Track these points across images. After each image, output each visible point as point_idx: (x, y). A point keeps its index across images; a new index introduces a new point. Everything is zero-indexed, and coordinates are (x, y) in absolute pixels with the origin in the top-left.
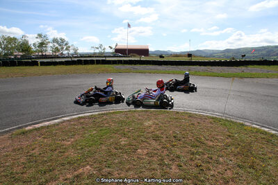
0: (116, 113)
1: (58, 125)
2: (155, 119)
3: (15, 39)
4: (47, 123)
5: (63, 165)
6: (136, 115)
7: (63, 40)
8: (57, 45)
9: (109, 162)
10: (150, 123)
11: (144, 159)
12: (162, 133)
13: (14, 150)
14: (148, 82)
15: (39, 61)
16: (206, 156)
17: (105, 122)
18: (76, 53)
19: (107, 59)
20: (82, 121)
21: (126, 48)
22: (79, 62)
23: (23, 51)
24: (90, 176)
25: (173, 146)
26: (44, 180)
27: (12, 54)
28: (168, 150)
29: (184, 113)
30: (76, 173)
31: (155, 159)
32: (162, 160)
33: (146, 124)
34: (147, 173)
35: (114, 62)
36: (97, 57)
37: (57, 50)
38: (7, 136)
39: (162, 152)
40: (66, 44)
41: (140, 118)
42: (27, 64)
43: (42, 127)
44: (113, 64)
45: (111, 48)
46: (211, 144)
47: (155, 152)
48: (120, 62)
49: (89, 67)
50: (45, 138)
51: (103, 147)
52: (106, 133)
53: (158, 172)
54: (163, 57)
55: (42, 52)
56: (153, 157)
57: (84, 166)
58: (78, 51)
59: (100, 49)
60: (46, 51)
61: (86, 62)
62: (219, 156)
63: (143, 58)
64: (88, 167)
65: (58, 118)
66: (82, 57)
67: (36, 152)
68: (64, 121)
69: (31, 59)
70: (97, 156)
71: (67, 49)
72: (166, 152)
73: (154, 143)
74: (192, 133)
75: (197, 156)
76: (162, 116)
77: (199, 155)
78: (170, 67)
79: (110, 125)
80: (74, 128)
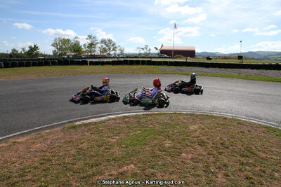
0: (160, 114)
2: (201, 123)
3: (68, 40)
4: (94, 120)
5: (108, 161)
6: (181, 117)
7: (110, 41)
8: (105, 46)
9: (152, 163)
10: (196, 127)
11: (189, 164)
12: (208, 139)
13: (66, 142)
15: (89, 60)
16: (257, 169)
17: (149, 122)
18: (122, 53)
19: (153, 60)
20: (127, 120)
21: (171, 49)
22: (125, 63)
23: (74, 51)
24: (134, 175)
25: (220, 153)
26: (91, 173)
27: (65, 54)
28: (214, 157)
29: (233, 119)
30: (120, 170)
31: (200, 165)
32: (208, 167)
33: (192, 128)
34: (192, 179)
35: (159, 63)
36: (143, 57)
37: (105, 50)
38: (60, 128)
39: (208, 158)
40: (114, 45)
41: (185, 121)
43: (90, 123)
44: (158, 65)
45: (156, 49)
46: (264, 155)
47: (200, 157)
48: (165, 63)
49: (135, 67)
50: (92, 134)
51: (147, 148)
52: (150, 134)
53: (203, 179)
54: (211, 59)
55: (91, 52)
56: (198, 162)
57: (128, 164)
58: (124, 52)
59: (145, 50)
60: (95, 51)
61: (132, 63)
62: (273, 170)
63: (190, 60)
64: (132, 166)
65: (105, 116)
66: (128, 57)
67: (84, 146)
68: (110, 119)
69: (81, 58)
70: (141, 156)
71: (114, 50)
73: (199, 148)
74: (242, 141)
75: (247, 167)
76: (208, 121)
77: (250, 167)
78: (217, 70)
79: (154, 126)
80: (119, 127)
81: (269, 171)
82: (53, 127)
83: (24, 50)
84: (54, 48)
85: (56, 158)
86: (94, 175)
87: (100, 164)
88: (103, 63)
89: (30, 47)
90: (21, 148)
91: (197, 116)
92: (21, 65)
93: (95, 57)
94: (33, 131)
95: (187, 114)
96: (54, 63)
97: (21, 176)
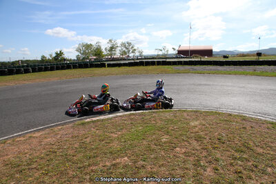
0: (165, 111)
1: (111, 119)
2: (203, 120)
3: (91, 45)
4: (102, 117)
5: (105, 153)
6: (185, 114)
7: (129, 44)
8: (124, 49)
9: (145, 156)
10: (197, 123)
11: (179, 157)
13: (72, 137)
14: (205, 83)
15: (107, 63)
17: (152, 119)
18: (141, 56)
19: (168, 60)
20: (133, 117)
21: (188, 49)
22: (141, 64)
23: (96, 55)
24: (125, 166)
27: (88, 58)
28: (208, 151)
30: (114, 162)
31: (191, 159)
32: (198, 161)
33: (192, 124)
34: (179, 172)
35: (174, 63)
36: (160, 58)
37: (124, 53)
39: (201, 153)
41: (188, 117)
42: (97, 66)
43: (97, 120)
44: (173, 65)
45: (174, 49)
46: (261, 150)
47: (193, 152)
48: (180, 63)
49: (150, 68)
50: (97, 130)
51: (145, 142)
52: (150, 130)
53: (191, 173)
54: (227, 57)
55: (111, 55)
56: (190, 156)
57: (122, 157)
58: (143, 54)
59: (163, 51)
60: (115, 54)
61: (148, 64)
63: (206, 58)
64: (126, 158)
66: (146, 59)
67: (88, 140)
68: (117, 117)
69: (101, 61)
70: (136, 149)
71: (132, 52)
72: (205, 154)
73: (195, 143)
74: (240, 137)
75: (239, 162)
76: (212, 118)
77: (242, 161)
78: (232, 67)
79: (157, 123)
80: (124, 123)
81: (261, 166)
82: (65, 124)
83: (51, 56)
84: (78, 53)
85: (61, 150)
86: (89, 165)
87: (97, 156)
88: (120, 65)
89: (57, 53)
90: (35, 142)
91: (201, 113)
92: (46, 69)
93: (114, 59)
94: (48, 127)
95: (192, 111)
96: (75, 67)
97: (28, 164)
